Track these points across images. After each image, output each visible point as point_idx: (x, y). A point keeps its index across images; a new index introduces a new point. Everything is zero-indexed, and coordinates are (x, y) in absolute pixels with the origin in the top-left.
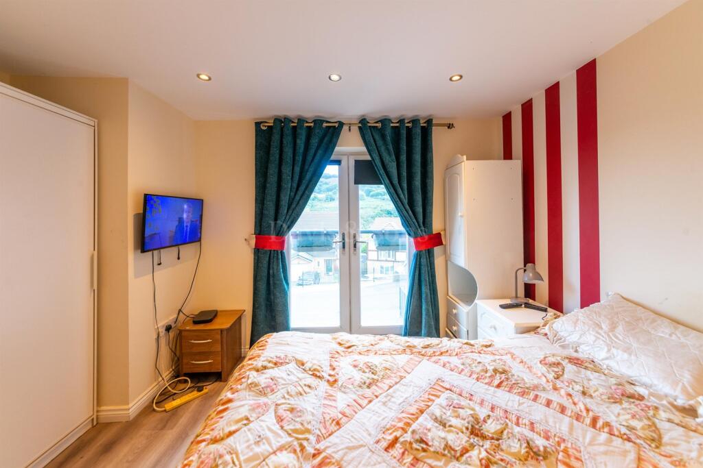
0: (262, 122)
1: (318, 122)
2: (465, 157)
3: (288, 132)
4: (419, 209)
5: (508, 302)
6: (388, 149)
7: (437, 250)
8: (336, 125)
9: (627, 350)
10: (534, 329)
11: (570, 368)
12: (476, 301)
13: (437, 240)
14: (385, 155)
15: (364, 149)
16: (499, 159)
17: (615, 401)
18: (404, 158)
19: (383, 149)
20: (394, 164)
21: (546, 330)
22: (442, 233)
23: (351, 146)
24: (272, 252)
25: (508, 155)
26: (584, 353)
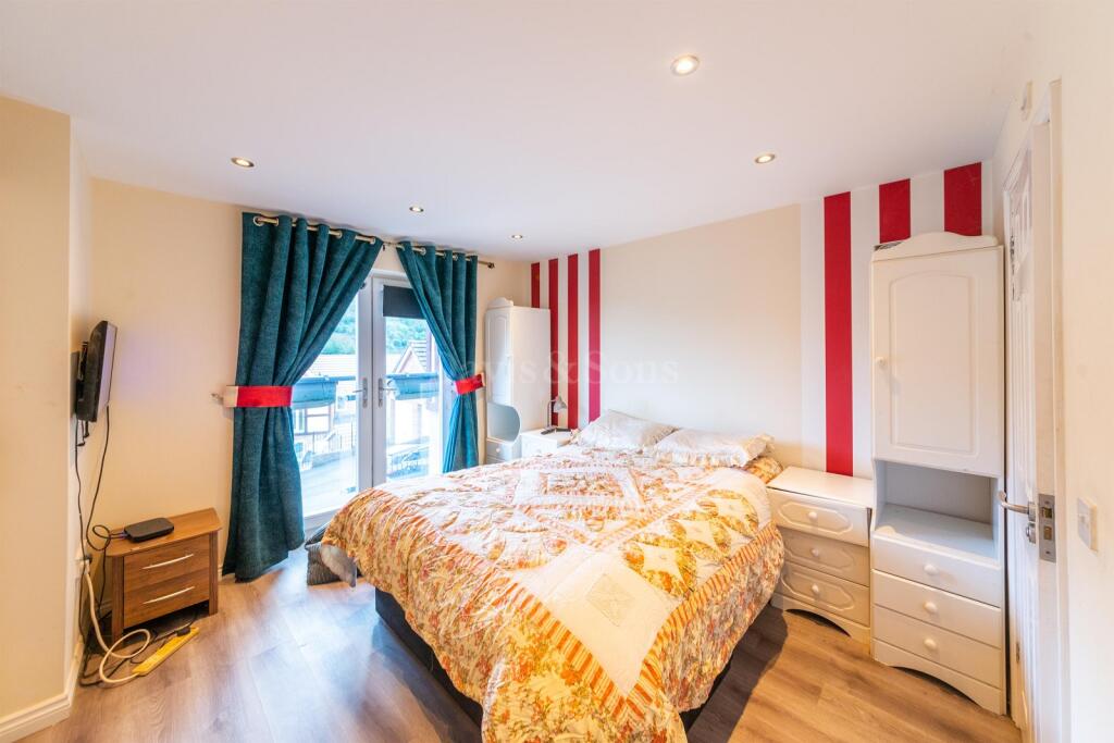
0: (256, 215)
1: (347, 233)
2: (512, 303)
3: (304, 238)
4: (463, 350)
5: (543, 430)
6: (432, 280)
7: (478, 392)
8: (372, 242)
9: (618, 436)
10: (569, 442)
11: (596, 453)
12: (520, 434)
13: (477, 383)
14: (430, 287)
15: (404, 275)
16: (528, 306)
17: (617, 458)
18: (449, 292)
19: (427, 279)
20: (439, 298)
21: (576, 440)
22: (482, 374)
23: (387, 269)
24: (273, 411)
25: (536, 303)
26: (599, 445)
